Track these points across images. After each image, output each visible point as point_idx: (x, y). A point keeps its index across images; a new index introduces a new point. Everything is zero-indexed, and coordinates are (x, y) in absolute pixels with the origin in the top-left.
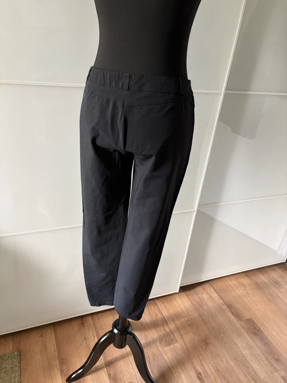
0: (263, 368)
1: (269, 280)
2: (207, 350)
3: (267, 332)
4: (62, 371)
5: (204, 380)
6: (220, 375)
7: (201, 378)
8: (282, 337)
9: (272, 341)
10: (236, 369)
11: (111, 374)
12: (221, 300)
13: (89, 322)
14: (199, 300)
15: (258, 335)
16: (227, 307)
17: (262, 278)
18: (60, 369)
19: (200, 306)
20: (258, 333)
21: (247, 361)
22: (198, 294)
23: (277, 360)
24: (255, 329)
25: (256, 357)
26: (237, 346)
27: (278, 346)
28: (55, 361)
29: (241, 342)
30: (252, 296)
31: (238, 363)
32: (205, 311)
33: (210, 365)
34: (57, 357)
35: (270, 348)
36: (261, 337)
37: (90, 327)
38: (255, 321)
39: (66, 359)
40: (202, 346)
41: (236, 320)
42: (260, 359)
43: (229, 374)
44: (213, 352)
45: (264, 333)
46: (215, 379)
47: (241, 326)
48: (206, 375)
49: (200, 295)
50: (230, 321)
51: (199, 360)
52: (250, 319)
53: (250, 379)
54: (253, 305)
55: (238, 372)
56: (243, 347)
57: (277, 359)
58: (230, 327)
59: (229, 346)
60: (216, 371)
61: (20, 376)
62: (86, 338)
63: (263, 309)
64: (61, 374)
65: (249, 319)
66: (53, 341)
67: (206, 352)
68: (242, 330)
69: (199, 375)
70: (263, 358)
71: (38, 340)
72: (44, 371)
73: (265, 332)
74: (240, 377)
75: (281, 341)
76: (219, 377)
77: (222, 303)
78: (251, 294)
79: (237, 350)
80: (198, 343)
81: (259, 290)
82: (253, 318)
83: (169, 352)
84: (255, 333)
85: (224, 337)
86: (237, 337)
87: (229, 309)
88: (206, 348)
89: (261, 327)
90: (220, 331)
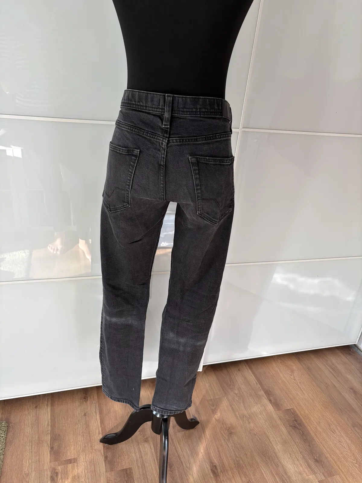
0: (297, 468)
1: (326, 365)
2: (230, 440)
3: (310, 427)
4: (52, 448)
5: (219, 475)
6: (240, 471)
7: (216, 471)
8: (328, 434)
9: (315, 438)
10: (262, 467)
11: (108, 456)
12: (258, 384)
13: (93, 397)
14: (231, 383)
15: (298, 429)
16: (265, 393)
17: (317, 363)
18: (50, 444)
19: (231, 389)
20: (298, 427)
21: (277, 458)
22: (230, 376)
23: (316, 461)
24: (295, 422)
25: (290, 454)
26: (268, 439)
27: (321, 444)
28: (47, 435)
29: (275, 435)
30: (300, 383)
31: (266, 459)
32: (236, 396)
33: (230, 459)
34: (49, 432)
35: (311, 445)
36: (301, 432)
37: (94, 402)
38: (298, 412)
39: (60, 436)
40: (224, 435)
41: (273, 410)
42: (295, 457)
43: (252, 471)
44: (237, 444)
45: (306, 427)
46: (233, 475)
47: (279, 417)
48: (222, 469)
49: (233, 377)
50: (265, 409)
51: (217, 451)
52: (292, 410)
53: (277, 479)
54: (298, 393)
55: (264, 469)
56: (276, 441)
57: (318, 459)
58: (264, 417)
59: (258, 439)
60: (236, 466)
61: (4, 449)
62: (87, 414)
63: (311, 399)
64: (50, 451)
65: (290, 410)
66: (48, 414)
67: (228, 443)
68: (279, 422)
69: (215, 468)
70: (299, 457)
71: (31, 411)
72: (31, 446)
73: (309, 427)
74: (265, 475)
75: (327, 440)
76: (239, 473)
77: (259, 388)
78: (298, 380)
79: (268, 444)
80: (220, 432)
81: (310, 376)
82: (295, 408)
83: (182, 439)
84: (294, 427)
85: (253, 427)
86: (270, 429)
87: (266, 396)
88: (228, 438)
89: (303, 421)
90: (250, 420)
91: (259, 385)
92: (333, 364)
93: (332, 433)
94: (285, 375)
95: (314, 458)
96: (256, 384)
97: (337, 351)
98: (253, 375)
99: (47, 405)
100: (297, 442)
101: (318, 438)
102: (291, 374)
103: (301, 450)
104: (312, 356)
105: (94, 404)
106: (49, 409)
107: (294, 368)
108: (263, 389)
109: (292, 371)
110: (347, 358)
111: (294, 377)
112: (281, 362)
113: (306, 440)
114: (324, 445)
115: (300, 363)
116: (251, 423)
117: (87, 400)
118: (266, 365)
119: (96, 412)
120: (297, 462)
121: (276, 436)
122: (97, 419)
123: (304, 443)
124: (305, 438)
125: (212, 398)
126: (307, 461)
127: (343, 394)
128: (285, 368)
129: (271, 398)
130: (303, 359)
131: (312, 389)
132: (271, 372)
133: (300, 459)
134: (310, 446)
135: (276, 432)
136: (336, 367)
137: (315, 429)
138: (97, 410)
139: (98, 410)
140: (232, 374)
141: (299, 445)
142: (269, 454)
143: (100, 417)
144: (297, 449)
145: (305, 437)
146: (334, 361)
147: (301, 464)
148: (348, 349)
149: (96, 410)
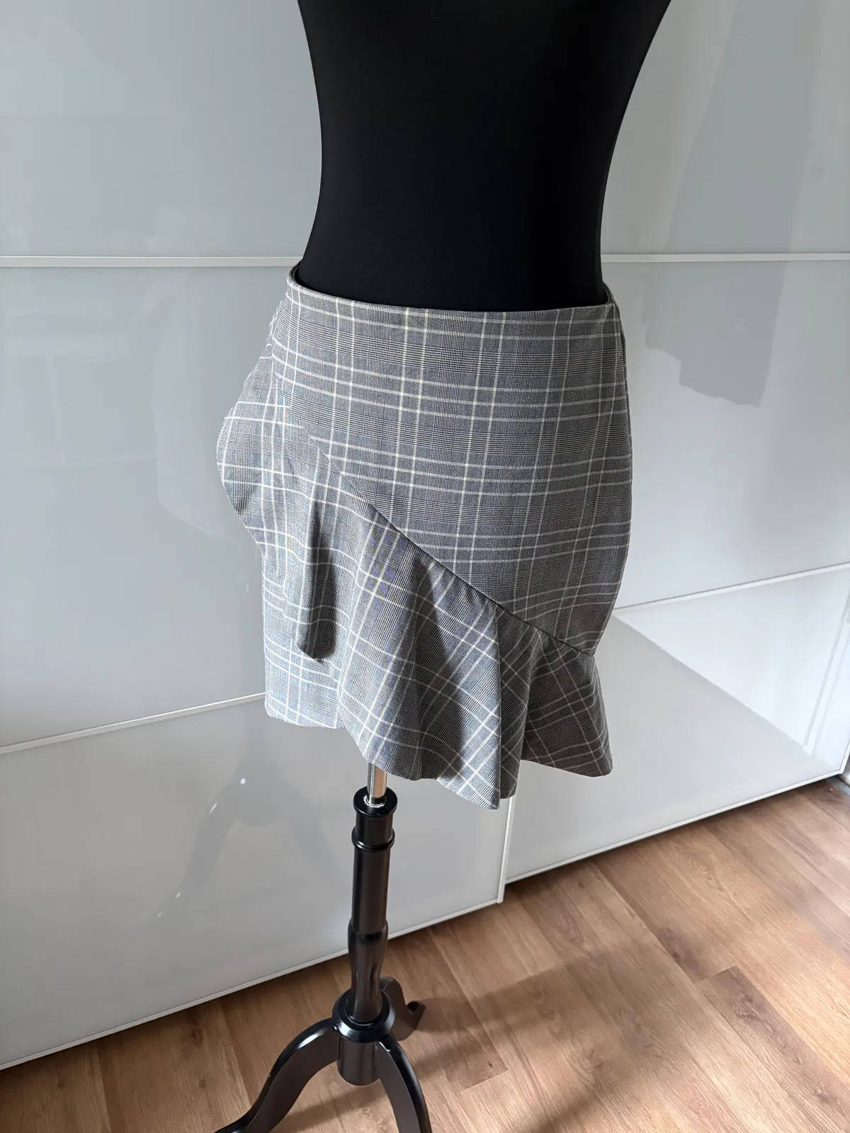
1: (783, 838)
2: (601, 1085)
3: (787, 1011)
8: (834, 1022)
9: (805, 1037)
12: (637, 916)
13: (217, 1028)
14: (568, 923)
15: (759, 1020)
16: (659, 939)
17: (762, 834)
19: (572, 940)
20: (758, 1015)
21: (728, 1110)
22: (563, 904)
23: (824, 1099)
24: (748, 1004)
25: (757, 1094)
26: (696, 1063)
27: (824, 1050)
30: (735, 895)
31: (702, 1119)
32: (588, 957)
35: (800, 1059)
36: (769, 1028)
37: (221, 1042)
38: (747, 975)
40: (583, 1073)
41: (689, 979)
42: (771, 1101)
45: (778, 1014)
49: (571, 907)
50: (670, 982)
52: (732, 972)
54: (738, 924)
57: (825, 1093)
59: (670, 1066)
65: (727, 972)
70: (781, 1098)
71: (49, 1098)
73: (782, 1010)
77: (640, 925)
78: (729, 888)
79: (698, 1078)
80: (571, 1066)
81: (754, 873)
82: (740, 967)
83: (479, 1106)
84: (747, 1016)
85: (651, 1037)
86: (693, 1033)
87: (663, 944)
88: (596, 1080)
89: (766, 996)
90: (638, 1020)
91: (639, 920)
92: (800, 834)
93: (843, 1017)
94: (693, 880)
95: (816, 1092)
96: (630, 917)
97: (802, 798)
98: (617, 894)
99: (92, 1074)
100: (766, 1056)
101: (812, 1037)
102: (709, 874)
103: (780, 1077)
105: (223, 1049)
106: (99, 1084)
107: (712, 856)
108: (652, 927)
109: (710, 868)
110: (825, 812)
111: (718, 882)
113: (785, 1047)
114: (832, 1052)
115: (725, 844)
116: (643, 1028)
117: (202, 1040)
119: (232, 1073)
120: (777, 1113)
121: (711, 1051)
122: (237, 1091)
123: (781, 1054)
124: (779, 1040)
125: (531, 974)
126: (801, 1106)
128: (690, 860)
129: (676, 947)
130: (726, 831)
131: (768, 907)
133: (782, 1102)
134: (798, 1061)
135: (710, 1041)
136: (808, 839)
137: (800, 1014)
138: (232, 1062)
139: (237, 1064)
140: (567, 899)
141: (773, 1064)
142: (705, 1105)
143: (246, 1082)
144: (770, 1075)
145: (782, 1038)
146: (799, 826)
147: (788, 1115)
148: (823, 789)
149: (229, 1063)
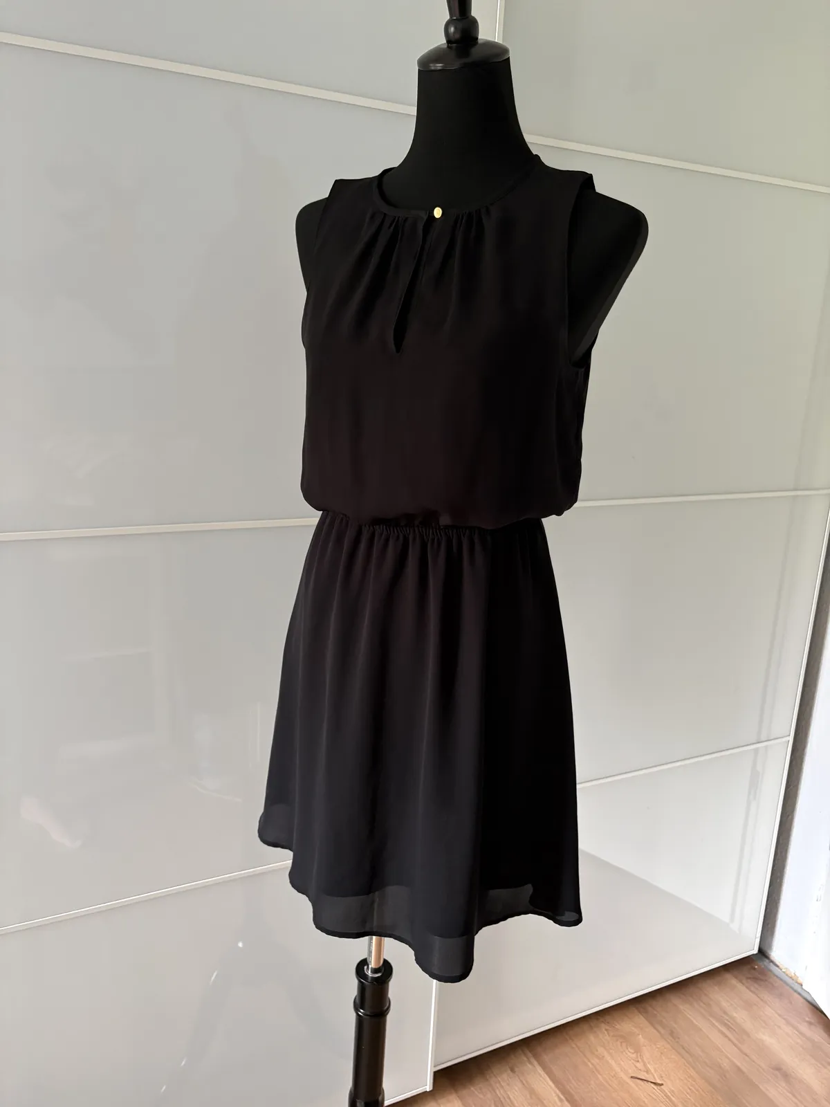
1: (710, 1018)
17: (689, 1014)
22: (494, 1091)
49: (502, 1092)
78: (655, 1070)
81: (679, 1053)
92: (725, 1013)
94: (622, 1062)
97: (727, 977)
102: (637, 1057)
104: (675, 1000)
107: (640, 1038)
109: (638, 1050)
110: (750, 990)
111: (645, 1065)
112: (606, 1030)
115: (652, 1024)
118: (574, 1046)
127: (761, 1087)
128: (619, 1043)
130: (655, 1012)
131: (691, 1087)
132: (589, 1061)
136: (732, 1017)
140: (498, 1085)
146: (724, 1004)
148: (747, 968)
